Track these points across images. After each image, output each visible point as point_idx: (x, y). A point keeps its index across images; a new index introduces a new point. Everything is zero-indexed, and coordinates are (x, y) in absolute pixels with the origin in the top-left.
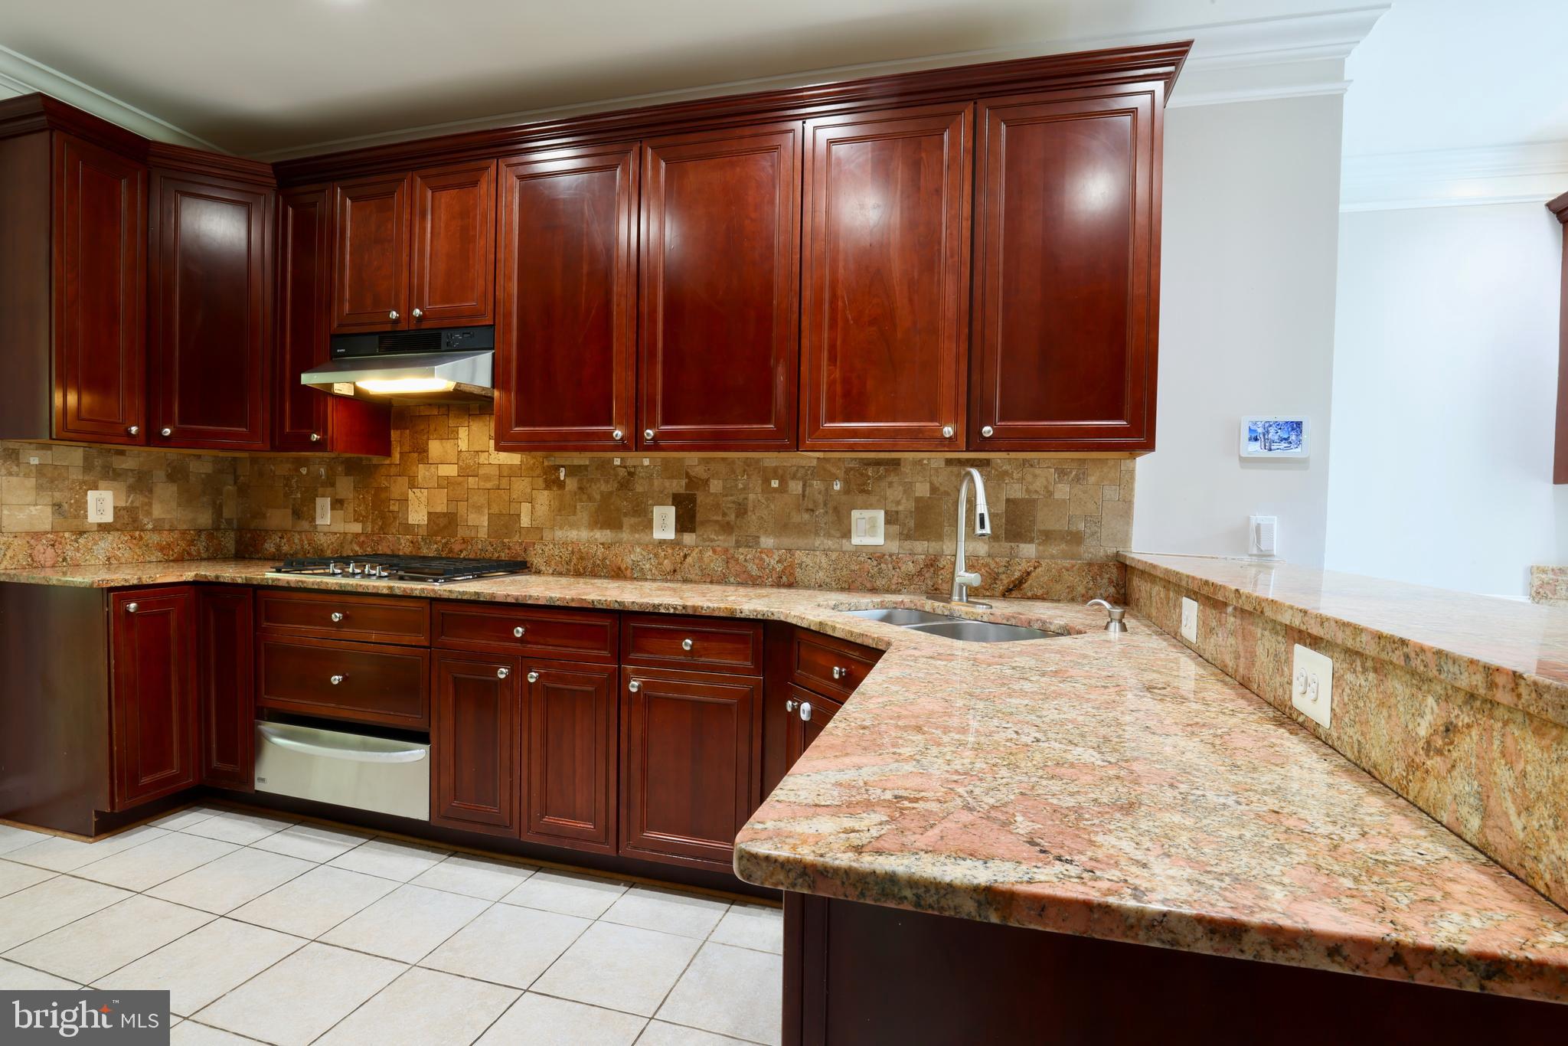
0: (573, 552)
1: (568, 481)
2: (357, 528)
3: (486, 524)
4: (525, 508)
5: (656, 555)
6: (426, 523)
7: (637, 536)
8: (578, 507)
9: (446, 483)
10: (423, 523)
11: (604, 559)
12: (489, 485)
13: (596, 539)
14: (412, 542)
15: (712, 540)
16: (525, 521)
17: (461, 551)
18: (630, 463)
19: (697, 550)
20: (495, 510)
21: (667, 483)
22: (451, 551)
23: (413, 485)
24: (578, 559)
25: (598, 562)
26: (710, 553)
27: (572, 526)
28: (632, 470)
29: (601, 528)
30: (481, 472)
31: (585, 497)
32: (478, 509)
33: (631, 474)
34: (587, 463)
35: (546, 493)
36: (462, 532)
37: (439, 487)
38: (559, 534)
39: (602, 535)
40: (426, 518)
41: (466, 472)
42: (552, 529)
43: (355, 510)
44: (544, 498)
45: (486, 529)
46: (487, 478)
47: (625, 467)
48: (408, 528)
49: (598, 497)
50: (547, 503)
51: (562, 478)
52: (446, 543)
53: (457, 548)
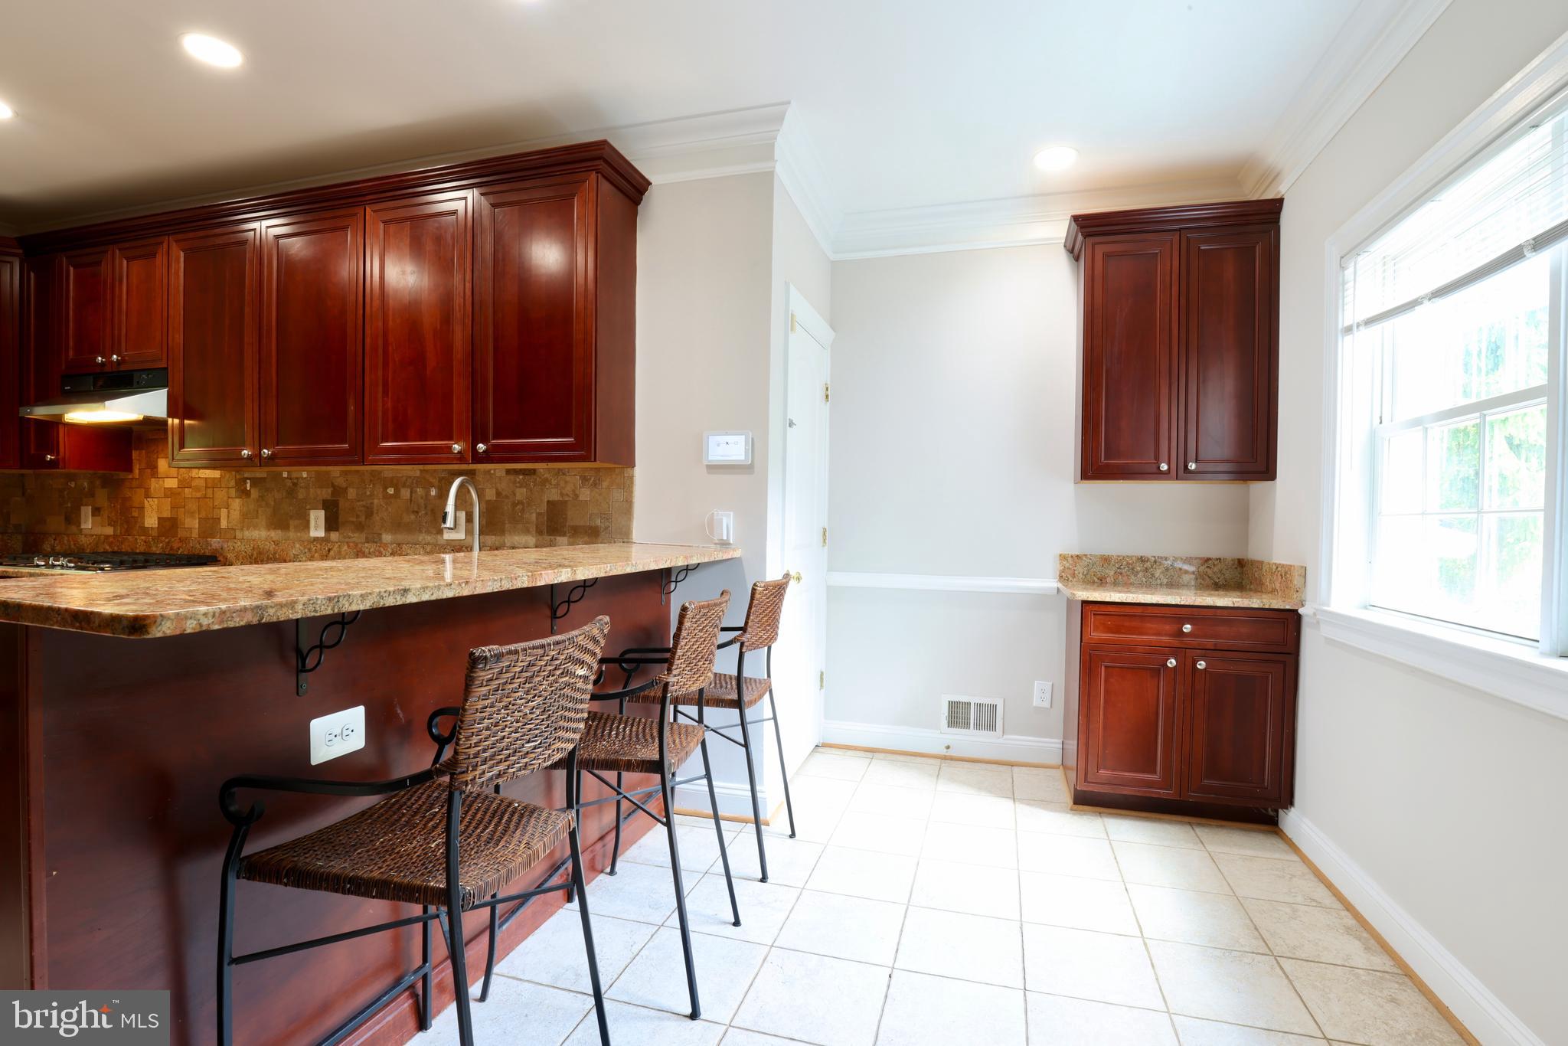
0: (254, 548)
1: (252, 491)
2: (110, 531)
3: (197, 526)
4: (224, 512)
5: (310, 550)
6: (157, 526)
7: (299, 534)
8: (259, 512)
9: (169, 493)
10: (154, 526)
11: (275, 553)
12: (199, 495)
13: (272, 538)
14: (145, 542)
15: (350, 537)
16: (224, 524)
17: (179, 549)
18: (294, 475)
19: (337, 545)
20: (203, 515)
21: (319, 491)
22: (172, 549)
23: (147, 496)
24: (257, 554)
25: (271, 556)
26: (345, 547)
27: (256, 527)
28: (295, 481)
29: (275, 529)
30: (194, 484)
31: (264, 503)
32: (192, 514)
33: (295, 484)
34: (265, 476)
35: (237, 500)
36: (181, 533)
37: (166, 496)
38: (247, 534)
39: (275, 534)
40: (157, 522)
41: (184, 484)
42: (242, 529)
43: (108, 517)
44: (236, 504)
45: (197, 530)
46: (197, 489)
47: (291, 479)
48: (145, 531)
49: (273, 503)
50: (238, 508)
51: (248, 489)
52: (168, 542)
53: (176, 546)
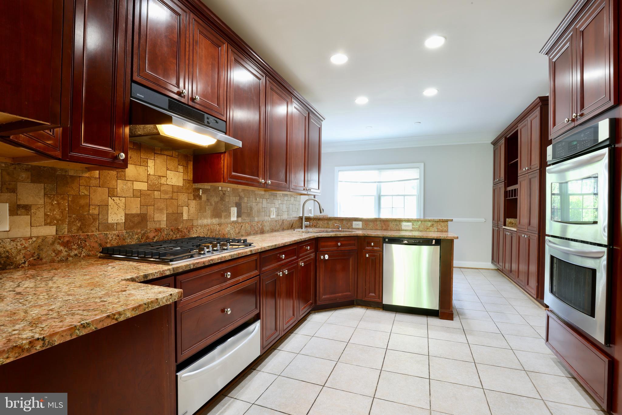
0: (208, 230)
1: (203, 196)
3: (165, 219)
4: (185, 209)
5: (234, 227)
6: (124, 221)
7: (226, 220)
8: (207, 209)
9: (139, 194)
10: (120, 221)
11: (219, 231)
12: (167, 197)
13: (213, 223)
14: (118, 236)
15: (245, 220)
16: (185, 217)
17: (154, 237)
18: (224, 189)
19: (244, 224)
20: (170, 211)
21: (234, 198)
22: (148, 238)
23: (112, 193)
24: (210, 233)
25: (217, 233)
26: (247, 224)
27: (205, 217)
28: (224, 192)
29: (215, 218)
30: (163, 188)
31: (209, 204)
32: (161, 210)
33: (224, 194)
34: (210, 188)
35: (194, 201)
36: (151, 225)
37: (134, 196)
38: (200, 222)
39: (215, 221)
40: (123, 218)
41: (153, 188)
42: (197, 219)
44: (193, 204)
45: (165, 223)
46: (166, 192)
47: (222, 191)
48: (110, 227)
49: (214, 204)
50: (195, 206)
51: (201, 195)
52: (144, 234)
53: (151, 235)
